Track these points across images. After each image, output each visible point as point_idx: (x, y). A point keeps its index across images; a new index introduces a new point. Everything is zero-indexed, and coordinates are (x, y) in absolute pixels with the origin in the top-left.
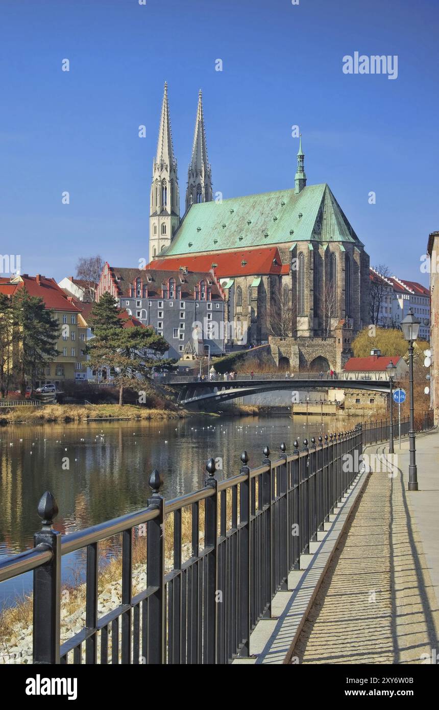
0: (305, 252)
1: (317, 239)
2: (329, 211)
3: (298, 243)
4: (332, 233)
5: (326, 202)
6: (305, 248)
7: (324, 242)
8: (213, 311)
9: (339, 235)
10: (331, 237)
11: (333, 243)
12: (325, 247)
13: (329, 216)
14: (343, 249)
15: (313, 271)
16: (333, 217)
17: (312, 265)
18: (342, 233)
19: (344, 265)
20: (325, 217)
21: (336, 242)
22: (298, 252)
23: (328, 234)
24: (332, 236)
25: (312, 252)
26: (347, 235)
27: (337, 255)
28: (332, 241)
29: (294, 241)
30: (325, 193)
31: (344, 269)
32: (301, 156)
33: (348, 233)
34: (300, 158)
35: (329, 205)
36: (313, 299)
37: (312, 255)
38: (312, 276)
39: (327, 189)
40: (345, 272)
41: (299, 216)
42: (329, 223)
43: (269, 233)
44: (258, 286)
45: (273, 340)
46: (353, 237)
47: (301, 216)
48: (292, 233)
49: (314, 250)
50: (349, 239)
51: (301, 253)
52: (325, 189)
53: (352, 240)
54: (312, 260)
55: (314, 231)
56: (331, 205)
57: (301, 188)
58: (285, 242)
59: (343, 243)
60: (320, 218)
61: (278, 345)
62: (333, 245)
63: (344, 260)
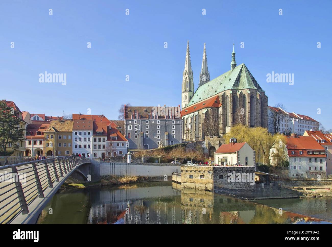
0: (229, 95)
1: (236, 88)
2: (244, 75)
4: (244, 85)
5: (242, 71)
6: (229, 93)
7: (239, 90)
8: (175, 125)
9: (247, 86)
10: (244, 87)
11: (244, 90)
12: (240, 92)
13: (243, 78)
14: (249, 92)
15: (232, 104)
16: (246, 78)
17: (232, 101)
18: (249, 85)
19: (249, 100)
20: (241, 78)
21: (246, 89)
22: (226, 95)
23: (242, 86)
24: (244, 86)
25: (232, 95)
26: (252, 86)
27: (246, 95)
28: (243, 89)
29: (224, 91)
30: (242, 68)
31: (250, 102)
32: (233, 54)
33: (253, 85)
34: (233, 55)
35: (244, 73)
36: (232, 118)
37: (232, 96)
38: (232, 106)
39: (244, 65)
40: (250, 104)
41: (229, 80)
42: (243, 81)
43: (217, 90)
44: (205, 113)
45: (206, 138)
46: (256, 86)
47: (230, 79)
48: (225, 87)
49: (233, 94)
50: (253, 87)
51: (227, 96)
52: (243, 65)
53: (255, 88)
54: (232, 98)
55: (234, 85)
56: (245, 72)
57: (233, 68)
58: (221, 92)
59: (249, 89)
60: (238, 79)
61: (209, 140)
62: (244, 91)
63: (249, 97)
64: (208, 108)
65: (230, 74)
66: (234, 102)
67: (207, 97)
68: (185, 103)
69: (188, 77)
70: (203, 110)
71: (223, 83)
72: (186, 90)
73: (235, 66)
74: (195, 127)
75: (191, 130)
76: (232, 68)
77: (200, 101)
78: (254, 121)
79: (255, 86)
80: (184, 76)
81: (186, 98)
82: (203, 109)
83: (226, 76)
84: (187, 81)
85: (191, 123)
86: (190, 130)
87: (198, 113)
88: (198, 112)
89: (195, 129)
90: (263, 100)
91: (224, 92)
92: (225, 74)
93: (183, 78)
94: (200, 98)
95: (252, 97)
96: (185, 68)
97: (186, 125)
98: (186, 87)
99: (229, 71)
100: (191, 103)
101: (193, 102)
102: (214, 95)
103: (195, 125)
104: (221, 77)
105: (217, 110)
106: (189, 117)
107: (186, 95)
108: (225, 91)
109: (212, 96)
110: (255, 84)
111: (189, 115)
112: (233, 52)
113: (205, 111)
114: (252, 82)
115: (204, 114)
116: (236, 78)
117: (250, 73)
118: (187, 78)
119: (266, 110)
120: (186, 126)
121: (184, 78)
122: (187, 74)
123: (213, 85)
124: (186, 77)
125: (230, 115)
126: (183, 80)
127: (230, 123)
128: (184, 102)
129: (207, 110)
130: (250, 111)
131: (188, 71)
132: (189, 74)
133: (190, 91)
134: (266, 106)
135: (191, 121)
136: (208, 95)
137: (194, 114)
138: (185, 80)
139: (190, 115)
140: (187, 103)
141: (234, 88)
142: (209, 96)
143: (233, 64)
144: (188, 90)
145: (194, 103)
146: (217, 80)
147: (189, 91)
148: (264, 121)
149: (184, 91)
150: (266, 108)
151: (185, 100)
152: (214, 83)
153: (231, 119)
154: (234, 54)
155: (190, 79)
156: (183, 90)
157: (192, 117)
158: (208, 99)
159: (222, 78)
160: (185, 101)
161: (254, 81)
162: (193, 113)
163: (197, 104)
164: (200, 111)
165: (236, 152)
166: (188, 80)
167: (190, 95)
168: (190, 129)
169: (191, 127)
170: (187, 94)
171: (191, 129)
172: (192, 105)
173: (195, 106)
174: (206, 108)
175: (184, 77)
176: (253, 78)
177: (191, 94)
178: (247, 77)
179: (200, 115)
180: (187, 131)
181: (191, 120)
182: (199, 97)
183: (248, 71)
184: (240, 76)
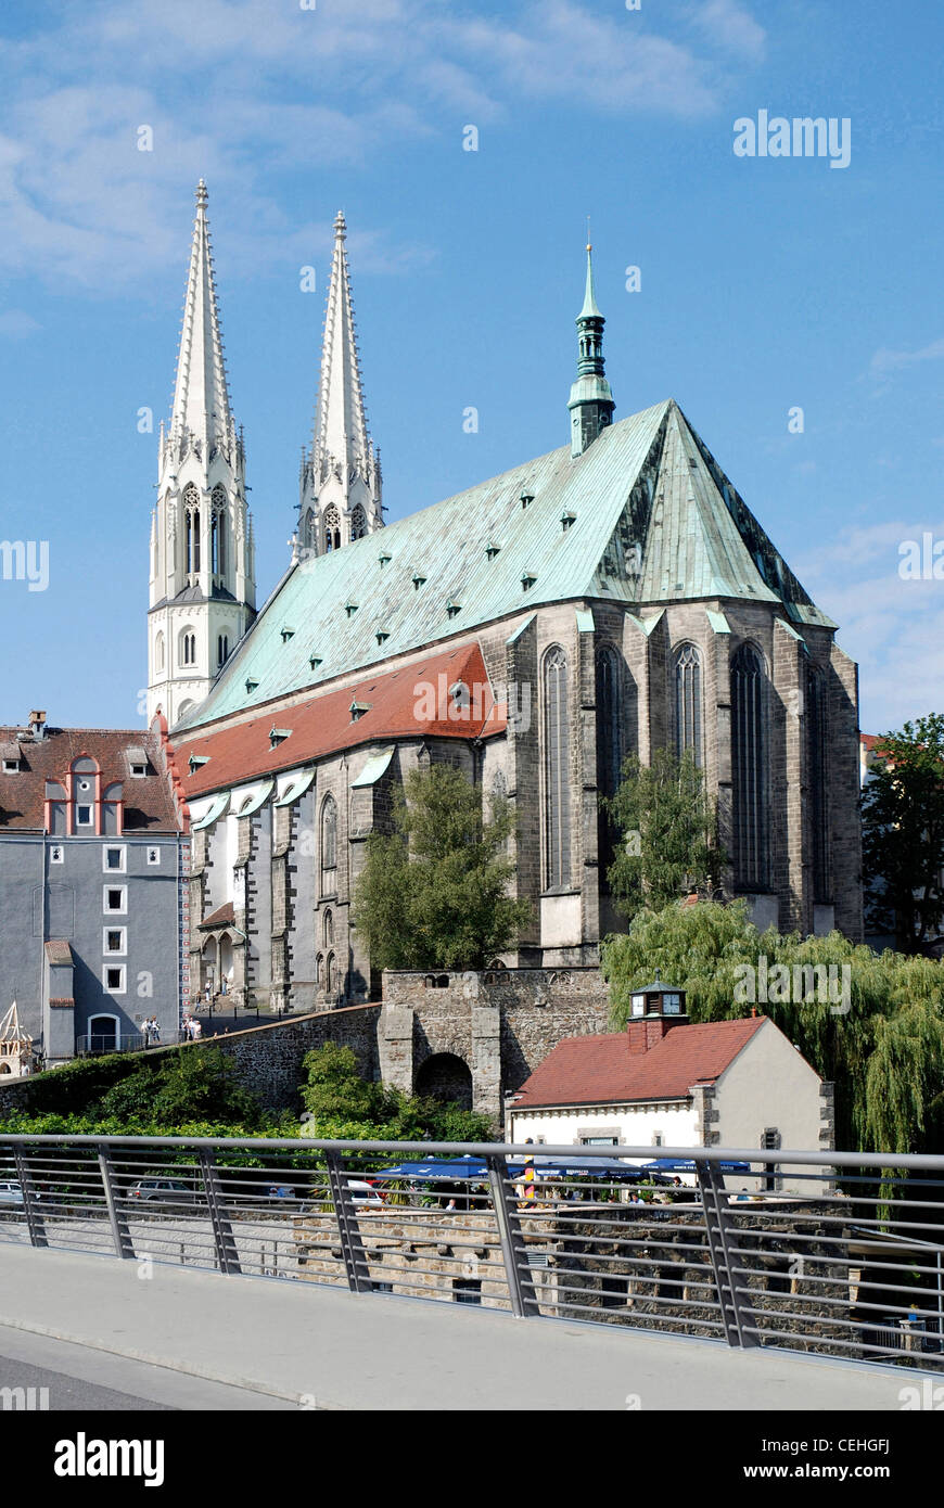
0: (569, 645)
1: (617, 591)
2: (676, 495)
3: (544, 612)
4: (682, 571)
5: (665, 464)
6: (569, 627)
7: (647, 604)
8: (132, 878)
9: (707, 576)
10: (678, 588)
11: (684, 608)
12: (649, 625)
13: (676, 510)
14: (720, 623)
15: (593, 714)
16: (693, 512)
17: (591, 691)
18: (725, 570)
19: (725, 686)
20: (657, 514)
21: (694, 600)
22: (541, 647)
23: (666, 575)
24: (681, 581)
25: (590, 641)
26: (745, 577)
27: (703, 652)
28: (678, 602)
29: (526, 609)
30: (662, 432)
31: (727, 700)
32: (588, 320)
33: (751, 568)
34: (588, 328)
35: (676, 472)
36: (594, 822)
37: (591, 651)
38: (591, 732)
39: (674, 416)
40: (728, 713)
41: (564, 521)
42: (675, 537)
43: (463, 602)
44: (375, 785)
45: (395, 987)
46: (772, 580)
47: (569, 521)
48: (528, 582)
49: (598, 635)
50: (751, 589)
51: (553, 650)
52: (666, 417)
53: (768, 595)
54: (591, 670)
55: (607, 567)
56: (686, 471)
57: (592, 434)
58: (500, 619)
59: (725, 602)
60: (637, 521)
61: (417, 1004)
62: (681, 615)
63: (725, 667)
64: (398, 741)
65: (562, 478)
66: (610, 701)
67: (378, 652)
68: (181, 693)
69: (201, 484)
70: (355, 758)
71: (511, 546)
72: (184, 595)
73: (600, 414)
74: (288, 901)
75: (249, 921)
76: (577, 433)
77: (321, 684)
78: (760, 850)
79: (765, 582)
80: (170, 471)
81: (189, 655)
82: (358, 747)
83: (536, 491)
84: (197, 516)
85: (245, 866)
86: (240, 925)
87: (313, 783)
88: (309, 778)
89: (289, 917)
91: (523, 622)
92: (523, 472)
93: (162, 492)
94: (314, 662)
95: (744, 661)
96: (178, 407)
97: (203, 884)
98: (190, 562)
99: (557, 457)
100: (236, 696)
101: (250, 686)
102: (441, 641)
103: (288, 883)
104: (486, 494)
105: (468, 763)
106: (226, 812)
107: (188, 627)
108: (532, 614)
109: (420, 649)
111: (225, 796)
112: (588, 311)
113: (372, 767)
114: (744, 550)
115: (370, 792)
116: (623, 517)
117: (721, 482)
118: (191, 485)
119: (844, 763)
120: (205, 892)
121: (166, 482)
122: (191, 458)
123: (427, 552)
124: (183, 483)
125: (575, 798)
126: (162, 503)
127: (576, 865)
128: (174, 687)
129: (387, 758)
130: (735, 767)
131: (201, 434)
132: (211, 458)
133: (221, 593)
134: (846, 732)
135: (253, 848)
136: (382, 637)
137: (274, 790)
138: (174, 501)
139: (238, 796)
140: (199, 693)
141: (605, 587)
142: (391, 646)
143: (584, 404)
144: (206, 590)
145: (260, 695)
146: (455, 514)
147: (210, 600)
148: (829, 847)
149: (171, 596)
150: (845, 750)
151: (178, 673)
152: (429, 538)
153: (585, 832)
154: (596, 324)
155: (217, 494)
156: (161, 585)
157: (256, 814)
158: (389, 667)
159: (501, 505)
160: (183, 680)
161: (756, 542)
162: (263, 778)
163: (295, 710)
164: (330, 770)
165: (693, 1092)
166: (205, 509)
167: (225, 628)
168: (240, 917)
169: (248, 901)
170: (200, 621)
171: (248, 910)
172: (242, 711)
173: (279, 719)
174: (382, 743)
175: (171, 483)
176: (742, 517)
177: (232, 618)
178: (704, 507)
179: (327, 798)
180: (217, 934)
181: (253, 838)
182: (299, 649)
183: (709, 461)
184: (645, 496)
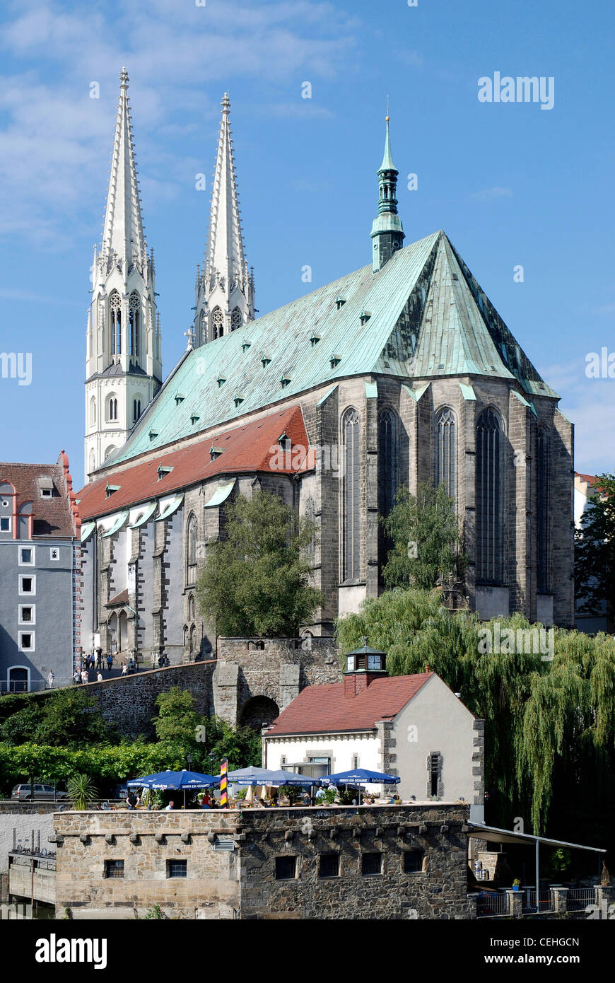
0: (360, 408)
1: (396, 369)
2: (442, 300)
3: (343, 384)
4: (444, 355)
5: (435, 277)
6: (359, 396)
7: (418, 379)
8: (40, 569)
9: (462, 359)
10: (441, 367)
11: (444, 382)
12: (419, 394)
13: (442, 308)
14: (469, 393)
15: (377, 457)
16: (453, 313)
17: (375, 441)
19: (471, 438)
20: (428, 314)
21: (451, 376)
22: (341, 409)
23: (432, 358)
24: (443, 362)
25: (375, 405)
26: (490, 360)
27: (457, 413)
28: (440, 377)
29: (331, 381)
30: (434, 254)
31: (473, 448)
32: (386, 172)
33: (494, 354)
34: (385, 178)
35: (443, 283)
36: (376, 534)
37: (375, 412)
38: (374, 470)
39: (442, 242)
40: (473, 457)
41: (362, 318)
42: (440, 330)
43: (292, 377)
45: (226, 649)
47: (365, 318)
48: (335, 362)
50: (493, 369)
52: (437, 244)
53: (505, 373)
54: (375, 425)
55: (389, 351)
56: (449, 283)
57: (386, 256)
58: (313, 388)
59: (473, 378)
60: (413, 318)
61: (242, 661)
62: (442, 387)
63: (471, 425)
64: (238, 475)
65: (365, 287)
66: (390, 448)
67: (235, 411)
68: (107, 440)
69: (122, 290)
70: (209, 487)
71: (327, 336)
72: (110, 370)
73: (394, 241)
74: (163, 588)
75: (138, 602)
76: (376, 254)
77: (196, 434)
78: (496, 556)
79: (504, 364)
80: (101, 281)
81: (113, 414)
82: (211, 479)
83: (347, 296)
84: (119, 312)
85: (136, 563)
86: (132, 605)
87: (182, 505)
88: (179, 501)
89: (164, 599)
90: (549, 438)
91: (328, 391)
92: (341, 284)
93: (95, 296)
94: (194, 419)
95: (486, 421)
96: (107, 235)
97: (109, 575)
98: (113, 348)
99: (364, 272)
100: (142, 443)
101: (152, 436)
102: (275, 404)
103: (163, 575)
104: (313, 299)
105: (289, 492)
106: (125, 525)
107: (112, 394)
108: (335, 385)
109: (261, 409)
110: (504, 353)
111: (125, 513)
112: (386, 165)
113: (220, 493)
114: (490, 341)
115: (217, 511)
116: (402, 315)
117: (475, 291)
118: (115, 291)
120: (110, 581)
121: (97, 289)
122: (115, 271)
123: (274, 340)
124: (109, 290)
125: (363, 517)
126: (95, 304)
127: (363, 565)
128: (102, 436)
129: (229, 487)
130: (478, 497)
131: (122, 255)
132: (129, 272)
133: (135, 369)
134: (564, 473)
135: (141, 550)
136: (238, 401)
137: (157, 508)
138: (103, 303)
139: (134, 513)
140: (119, 441)
141: (387, 366)
142: (244, 408)
143: (382, 233)
144: (125, 367)
145: (158, 442)
146: (293, 314)
147: (128, 374)
148: (550, 555)
149: (100, 371)
150: (563, 485)
151: (105, 426)
152: (276, 330)
153: (370, 541)
154: (392, 175)
155: (134, 298)
156: (94, 364)
157: (144, 526)
158: (241, 423)
159: (324, 307)
160: (108, 431)
162: (152, 500)
163: (177, 453)
164: (194, 495)
166: (125, 308)
167: (139, 395)
168: (132, 599)
169: (138, 587)
170: (120, 389)
171: (138, 594)
172: (145, 454)
173: (166, 460)
174: (227, 475)
175: (101, 290)
176: (491, 317)
177: (144, 389)
178: (461, 309)
179: (192, 515)
180: (117, 610)
181: (141, 543)
182: (186, 410)
183: (468, 276)
184: (419, 301)
